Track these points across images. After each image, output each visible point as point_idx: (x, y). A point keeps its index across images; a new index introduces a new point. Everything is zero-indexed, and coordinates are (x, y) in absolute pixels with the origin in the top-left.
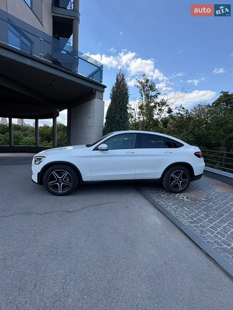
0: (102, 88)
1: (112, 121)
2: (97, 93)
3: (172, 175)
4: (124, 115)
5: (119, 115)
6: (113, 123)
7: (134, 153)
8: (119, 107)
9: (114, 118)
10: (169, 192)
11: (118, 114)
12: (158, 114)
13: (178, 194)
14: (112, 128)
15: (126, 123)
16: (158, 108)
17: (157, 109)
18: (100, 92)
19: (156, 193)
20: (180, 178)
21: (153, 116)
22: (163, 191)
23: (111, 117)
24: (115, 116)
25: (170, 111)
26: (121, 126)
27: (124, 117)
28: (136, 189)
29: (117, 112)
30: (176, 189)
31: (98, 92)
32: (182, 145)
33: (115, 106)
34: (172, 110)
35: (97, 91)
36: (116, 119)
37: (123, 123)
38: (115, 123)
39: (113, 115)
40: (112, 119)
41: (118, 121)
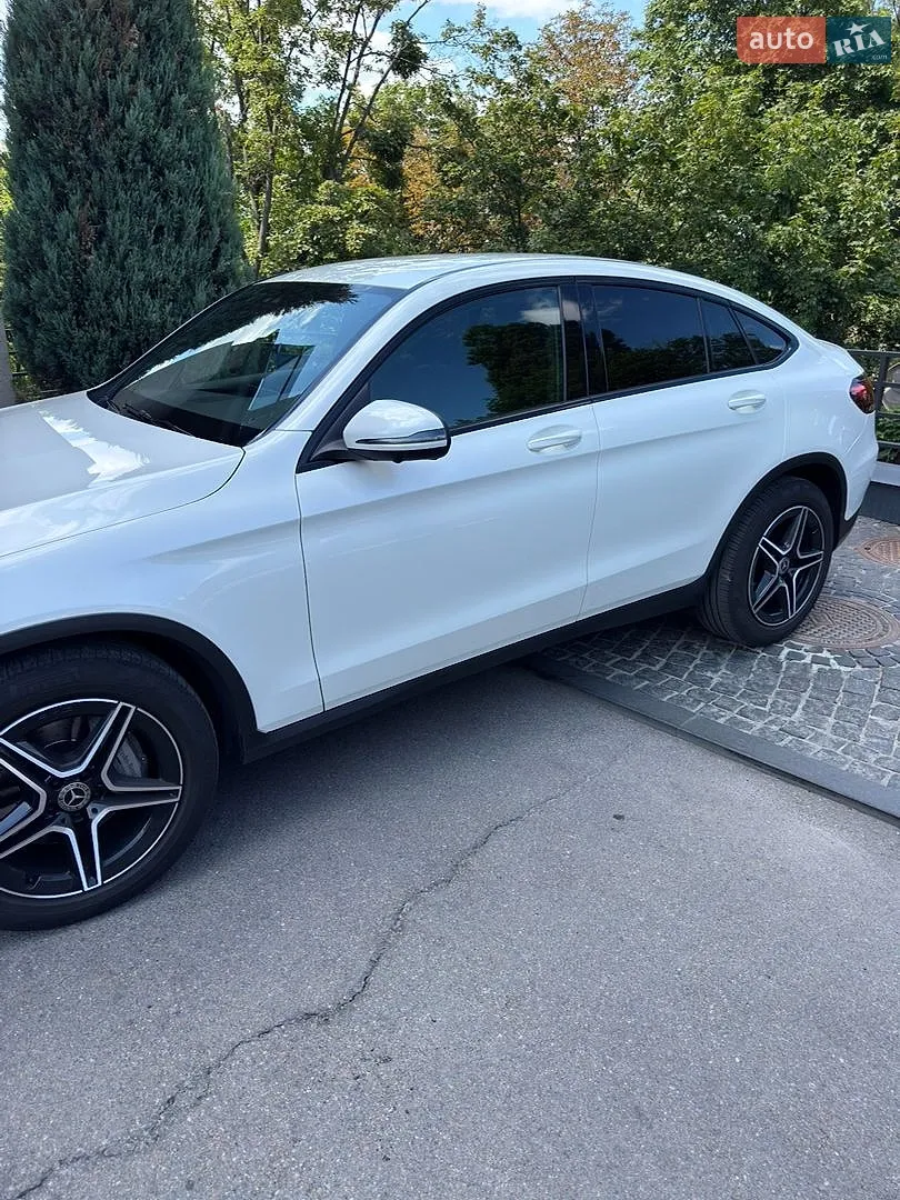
1: (86, 147)
3: (763, 543)
4: (184, 88)
5: (142, 90)
6: (98, 162)
7: (578, 439)
10: (727, 647)
11: (133, 81)
12: (330, 77)
13: (786, 650)
14: (103, 214)
17: (313, 33)
20: (792, 553)
21: (296, 93)
22: (688, 647)
23: (75, 108)
24: (105, 101)
25: (408, 55)
29: (117, 58)
30: (776, 619)
34: (424, 48)
36: (122, 121)
37: (189, 168)
38: (122, 167)
39: (91, 85)
40: (86, 122)
41: (144, 144)
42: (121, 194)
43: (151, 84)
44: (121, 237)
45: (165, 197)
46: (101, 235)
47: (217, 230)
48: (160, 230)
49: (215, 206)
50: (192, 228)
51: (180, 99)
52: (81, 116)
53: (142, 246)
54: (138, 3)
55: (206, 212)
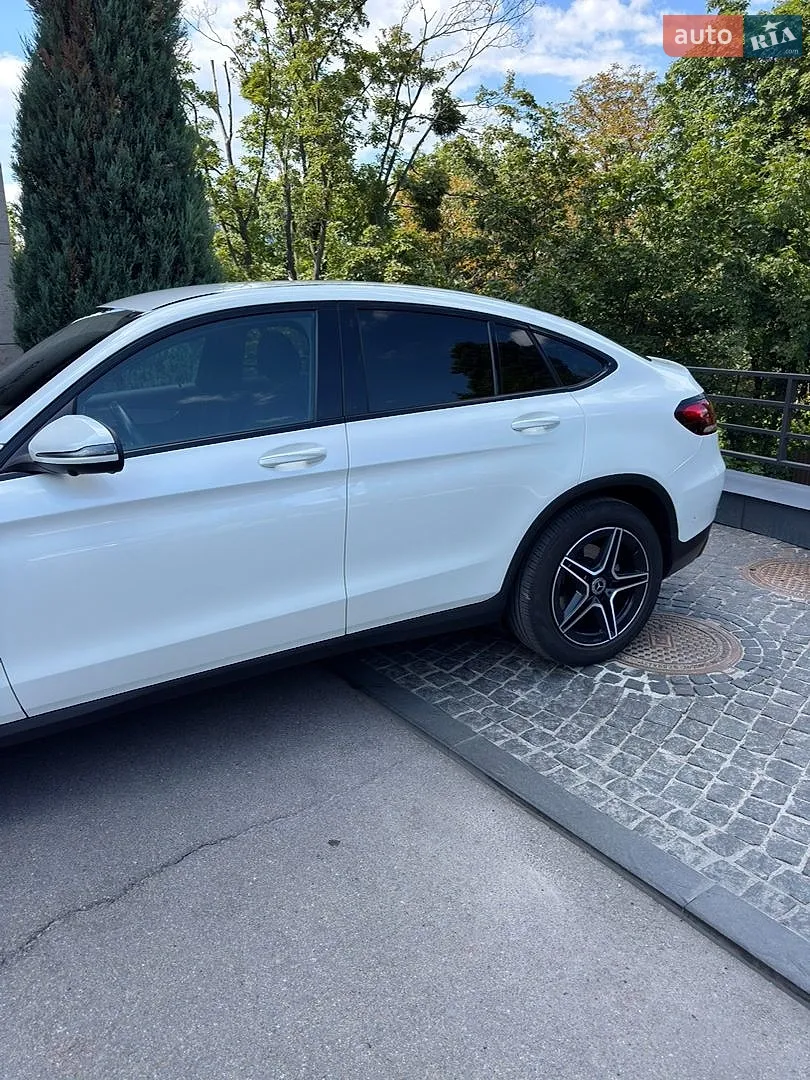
1: (76, 197)
3: (566, 563)
4: (161, 145)
5: (123, 150)
6: (86, 210)
7: (321, 457)
8: (114, 77)
9: (90, 171)
10: (547, 664)
11: (115, 142)
12: (376, 138)
13: (605, 671)
14: (89, 254)
15: (190, 206)
16: (373, 93)
17: (365, 102)
19: (481, 685)
20: (606, 574)
21: (348, 152)
22: (512, 662)
23: (67, 165)
24: (92, 159)
25: (447, 119)
26: (156, 234)
27: (163, 161)
29: (104, 123)
30: (590, 640)
32: (606, 364)
33: (85, 74)
34: (463, 111)
36: (104, 176)
37: (166, 214)
38: (106, 215)
39: (79, 146)
40: (75, 177)
41: (124, 194)
42: (104, 237)
43: (132, 144)
44: (103, 273)
45: (143, 240)
46: (87, 272)
47: (191, 267)
48: (137, 268)
49: (189, 246)
50: (167, 266)
51: (157, 156)
52: (70, 173)
53: (122, 281)
54: (122, 77)
55: (181, 251)
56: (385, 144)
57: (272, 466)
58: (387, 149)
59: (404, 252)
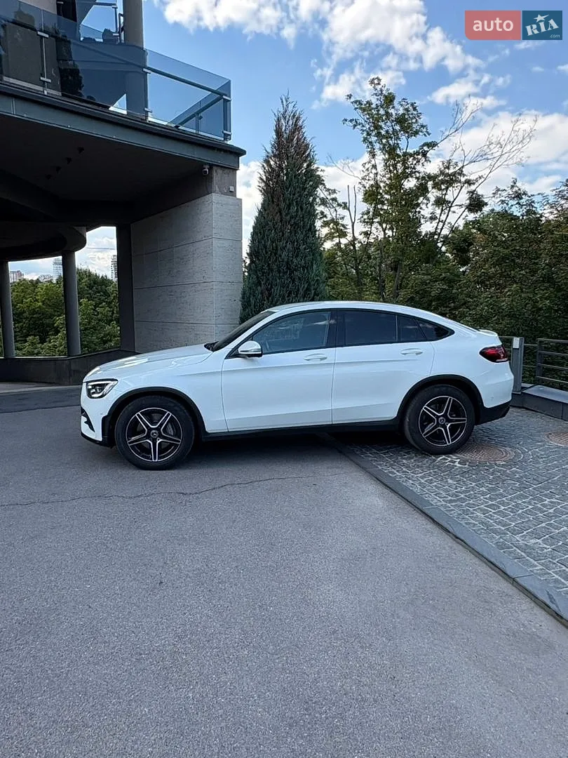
0: (232, 157)
1: (268, 265)
2: (218, 176)
3: (425, 408)
5: (289, 246)
6: (272, 270)
7: (326, 358)
8: (288, 217)
9: (276, 254)
11: (287, 242)
12: (433, 218)
13: (443, 457)
14: (272, 287)
15: (315, 266)
16: (433, 194)
17: (428, 200)
18: (226, 171)
19: (390, 457)
20: (445, 416)
21: (420, 224)
23: (267, 253)
24: (277, 250)
25: (476, 204)
26: (299, 278)
27: (305, 249)
28: (340, 452)
29: (283, 236)
30: (438, 443)
31: (220, 171)
32: (449, 332)
33: (277, 218)
34: (486, 200)
35: (215, 168)
36: (281, 256)
37: (304, 270)
38: (279, 272)
39: (272, 245)
40: (269, 257)
41: (287, 263)
42: (278, 280)
43: (293, 243)
45: (293, 281)
46: (270, 295)
47: (313, 292)
48: (290, 293)
49: (312, 283)
50: (301, 291)
51: (302, 247)
52: (267, 256)
53: (283, 298)
54: (292, 217)
55: (309, 285)
56: (437, 221)
57: (308, 360)
58: (438, 223)
59: (445, 277)
